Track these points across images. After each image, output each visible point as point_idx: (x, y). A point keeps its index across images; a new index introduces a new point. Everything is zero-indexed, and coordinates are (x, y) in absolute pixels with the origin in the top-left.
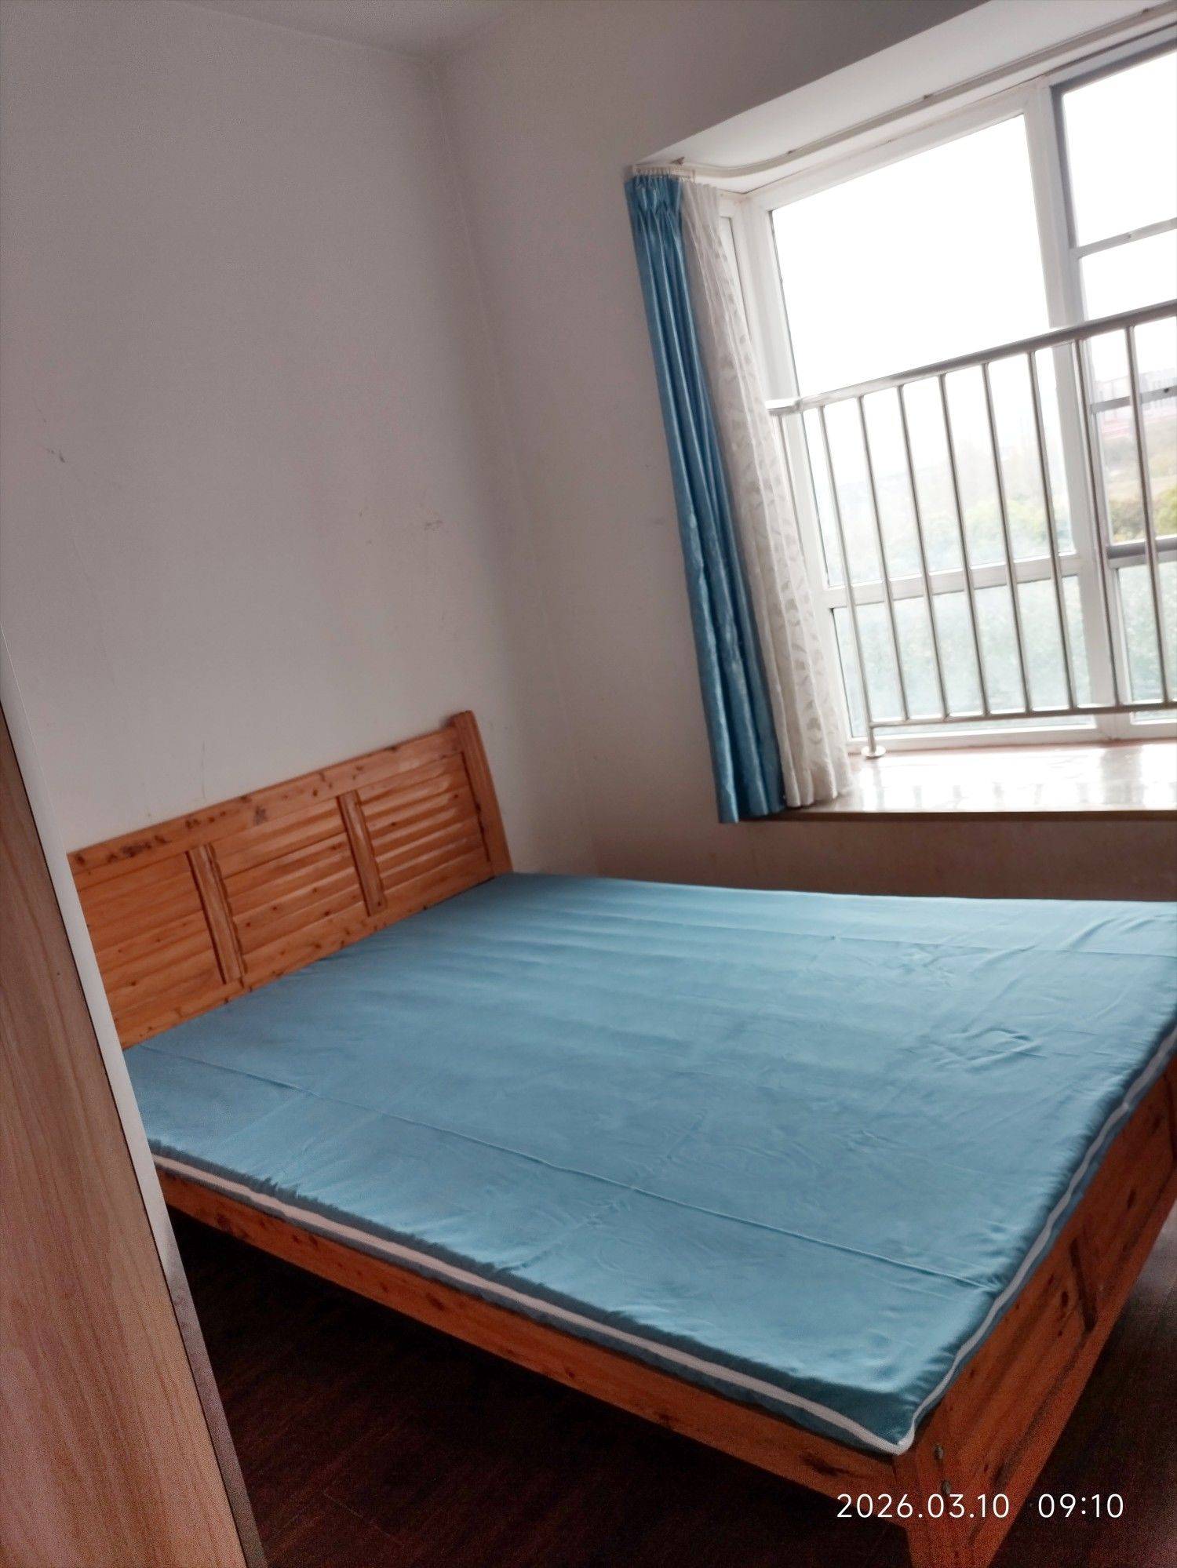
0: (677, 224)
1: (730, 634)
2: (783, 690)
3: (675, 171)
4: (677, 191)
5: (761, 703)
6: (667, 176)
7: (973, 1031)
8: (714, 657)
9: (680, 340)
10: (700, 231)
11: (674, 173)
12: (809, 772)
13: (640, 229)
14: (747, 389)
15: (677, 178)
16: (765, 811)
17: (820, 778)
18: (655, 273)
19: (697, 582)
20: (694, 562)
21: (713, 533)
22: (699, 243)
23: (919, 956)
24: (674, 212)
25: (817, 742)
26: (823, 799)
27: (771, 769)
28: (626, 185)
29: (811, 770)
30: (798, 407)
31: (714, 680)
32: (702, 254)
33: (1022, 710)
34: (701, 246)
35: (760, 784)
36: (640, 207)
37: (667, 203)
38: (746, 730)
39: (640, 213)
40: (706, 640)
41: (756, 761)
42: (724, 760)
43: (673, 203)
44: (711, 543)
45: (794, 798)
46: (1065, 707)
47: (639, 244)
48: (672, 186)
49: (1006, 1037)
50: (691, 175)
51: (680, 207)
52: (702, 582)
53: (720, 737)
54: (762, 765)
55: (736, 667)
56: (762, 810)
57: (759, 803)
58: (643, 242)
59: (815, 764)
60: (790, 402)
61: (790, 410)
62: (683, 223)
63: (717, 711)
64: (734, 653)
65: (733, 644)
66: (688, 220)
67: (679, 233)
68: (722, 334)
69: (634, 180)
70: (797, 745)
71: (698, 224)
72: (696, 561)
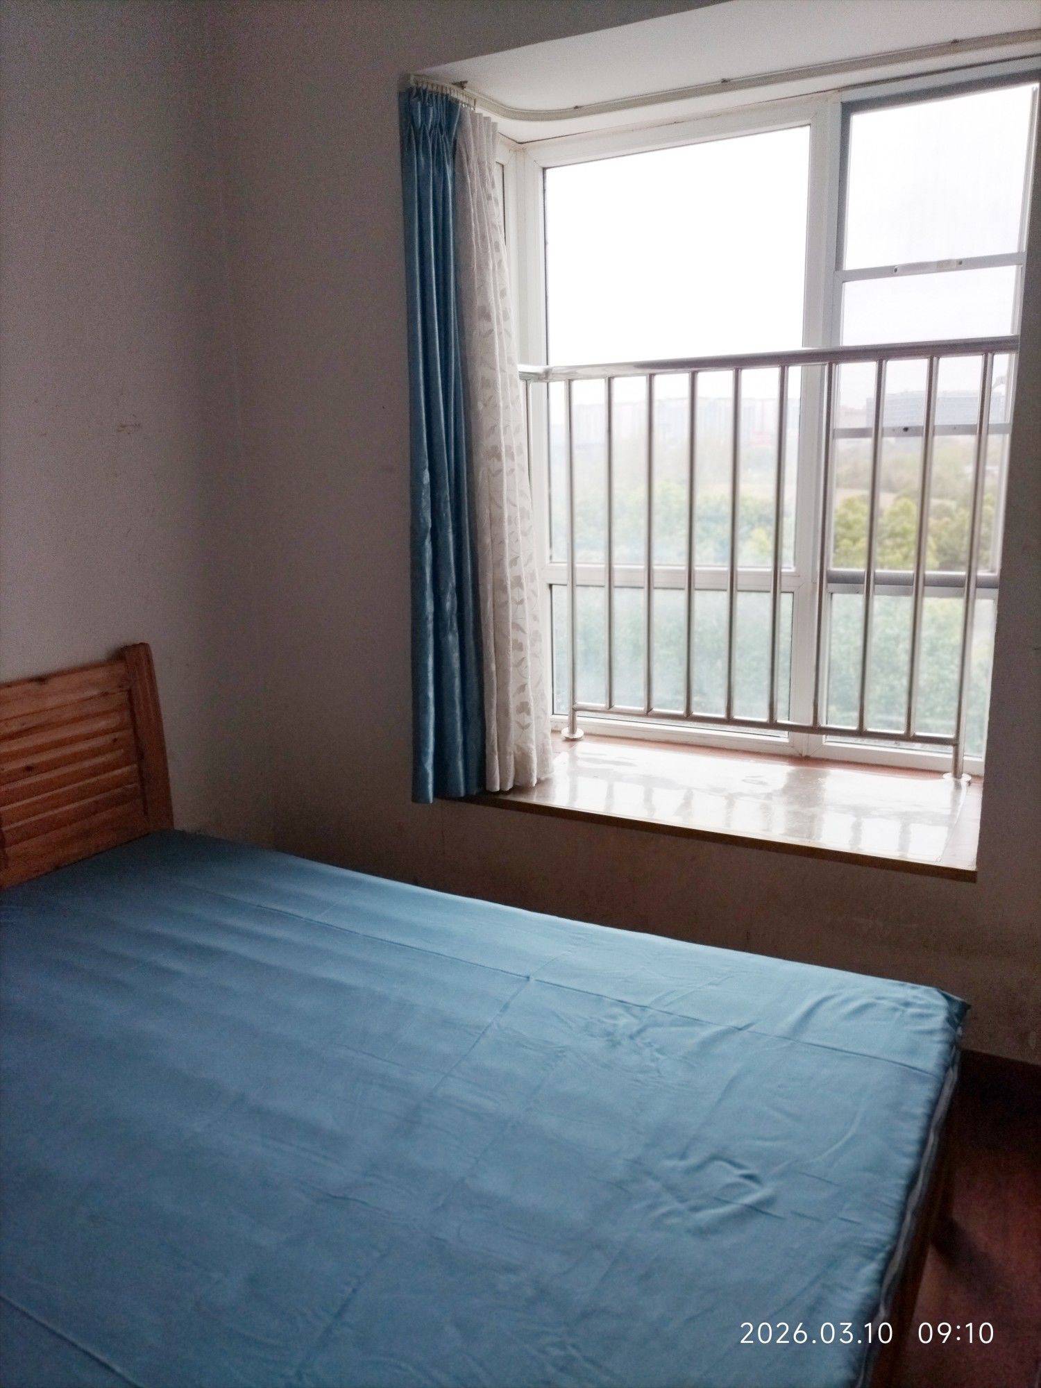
0: (450, 151)
1: (449, 604)
2: (497, 668)
3: (456, 94)
4: (456, 114)
5: (473, 680)
6: (447, 96)
7: (693, 1160)
8: (430, 626)
9: (437, 280)
10: (474, 166)
11: (455, 95)
12: (512, 756)
13: (410, 148)
14: (501, 347)
15: (457, 101)
16: (462, 793)
17: (523, 764)
18: (419, 200)
19: (423, 544)
20: (422, 521)
21: (447, 493)
22: (472, 179)
23: (625, 1022)
24: (450, 137)
25: (524, 727)
26: (522, 787)
27: (474, 748)
28: (400, 94)
29: (515, 754)
30: (546, 376)
31: (428, 649)
32: (473, 191)
33: (722, 715)
34: (473, 181)
35: (460, 764)
36: (413, 122)
37: (444, 126)
38: (453, 706)
39: (412, 128)
40: (424, 606)
41: (460, 740)
42: (427, 735)
43: (449, 128)
44: (442, 505)
45: (494, 783)
46: (764, 719)
47: (406, 163)
48: (451, 108)
49: (733, 1175)
50: (472, 104)
51: (456, 135)
52: (428, 544)
53: (426, 711)
54: (465, 743)
55: (452, 639)
56: (459, 793)
57: (458, 785)
58: (412, 160)
59: (520, 748)
60: (539, 369)
61: (538, 377)
62: (457, 152)
63: (426, 683)
64: (452, 625)
65: (452, 613)
66: (463, 150)
67: (451, 160)
68: (483, 282)
69: (410, 91)
70: (504, 728)
71: (473, 158)
72: (424, 520)
